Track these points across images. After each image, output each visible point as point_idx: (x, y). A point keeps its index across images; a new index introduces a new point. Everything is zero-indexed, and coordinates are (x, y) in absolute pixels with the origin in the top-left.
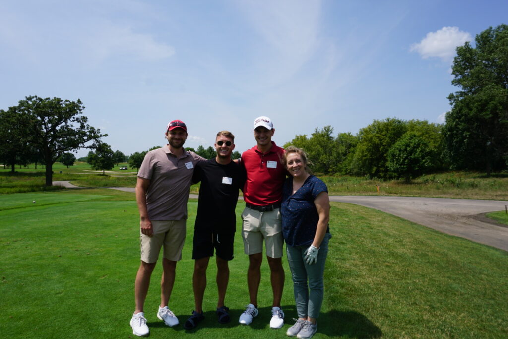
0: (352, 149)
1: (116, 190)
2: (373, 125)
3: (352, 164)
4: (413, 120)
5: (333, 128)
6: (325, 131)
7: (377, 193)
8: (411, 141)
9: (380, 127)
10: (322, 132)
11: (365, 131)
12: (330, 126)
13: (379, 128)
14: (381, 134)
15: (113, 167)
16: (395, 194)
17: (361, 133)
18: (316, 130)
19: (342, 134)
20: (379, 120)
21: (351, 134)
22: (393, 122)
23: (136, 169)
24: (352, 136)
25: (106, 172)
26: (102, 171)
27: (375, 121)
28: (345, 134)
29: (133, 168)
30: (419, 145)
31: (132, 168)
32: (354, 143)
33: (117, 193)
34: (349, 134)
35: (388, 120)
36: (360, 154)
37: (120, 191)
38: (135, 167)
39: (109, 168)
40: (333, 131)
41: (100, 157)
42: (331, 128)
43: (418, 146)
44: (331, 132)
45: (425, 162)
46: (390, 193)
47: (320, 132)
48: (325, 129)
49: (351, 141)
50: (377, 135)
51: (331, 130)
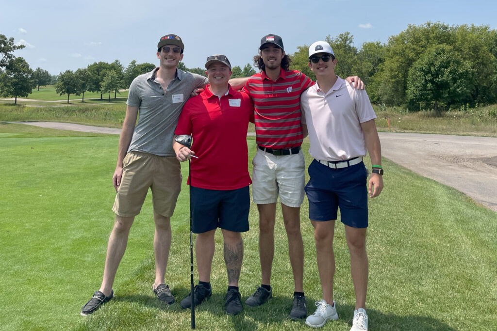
0: (380, 66)
1: (30, 126)
2: (408, 32)
5: (352, 36)
6: (340, 40)
7: (387, 129)
8: (437, 58)
10: (336, 42)
11: (396, 41)
12: (348, 34)
14: (417, 45)
15: (31, 93)
16: (411, 131)
17: (391, 42)
19: (368, 44)
20: (416, 26)
21: (380, 44)
22: (437, 28)
23: (66, 94)
24: (381, 46)
25: (20, 100)
26: (14, 99)
27: (410, 27)
28: (372, 44)
29: (61, 94)
31: (59, 94)
33: (31, 129)
34: (378, 44)
35: (429, 25)
37: (36, 127)
38: (64, 92)
39: (24, 95)
40: (353, 40)
41: (12, 79)
42: (349, 36)
44: (351, 42)
45: (458, 88)
46: (405, 129)
47: (334, 41)
48: (341, 38)
49: (381, 54)
50: (413, 47)
51: (350, 39)
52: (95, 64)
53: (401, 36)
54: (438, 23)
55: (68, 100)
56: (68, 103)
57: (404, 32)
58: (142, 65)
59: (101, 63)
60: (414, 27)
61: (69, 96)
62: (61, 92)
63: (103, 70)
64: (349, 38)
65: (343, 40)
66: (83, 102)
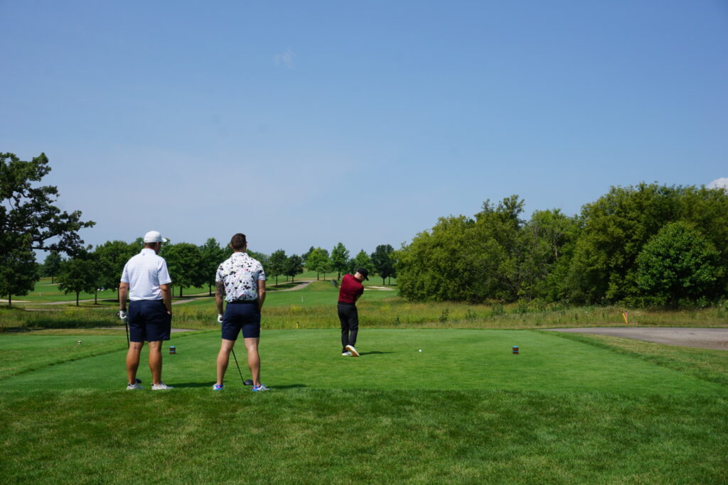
0: (566, 247)
2: (610, 198)
3: (567, 280)
4: (693, 188)
5: (523, 201)
6: (505, 207)
8: (676, 239)
9: (624, 203)
10: (499, 209)
11: (593, 211)
12: (516, 197)
13: (621, 206)
14: (625, 216)
16: (653, 325)
17: (586, 214)
18: (486, 205)
19: (542, 213)
20: (622, 187)
21: (560, 213)
22: (653, 191)
23: (74, 293)
24: (562, 217)
27: (613, 191)
28: (548, 212)
29: (66, 292)
30: (690, 244)
31: (63, 291)
32: (569, 233)
34: (557, 212)
35: (642, 187)
36: (583, 259)
38: (71, 289)
40: (523, 208)
42: (518, 201)
43: (688, 246)
44: (519, 211)
45: (701, 274)
47: (495, 210)
48: (506, 204)
49: (562, 229)
50: (619, 219)
51: (519, 206)
52: (108, 244)
53: (602, 203)
54: (655, 184)
55: (77, 300)
56: (78, 305)
57: (605, 197)
58: (177, 246)
59: (116, 243)
60: (619, 190)
61: (78, 295)
62: (66, 289)
63: (121, 255)
64: (517, 204)
65: (508, 208)
66: (96, 303)
